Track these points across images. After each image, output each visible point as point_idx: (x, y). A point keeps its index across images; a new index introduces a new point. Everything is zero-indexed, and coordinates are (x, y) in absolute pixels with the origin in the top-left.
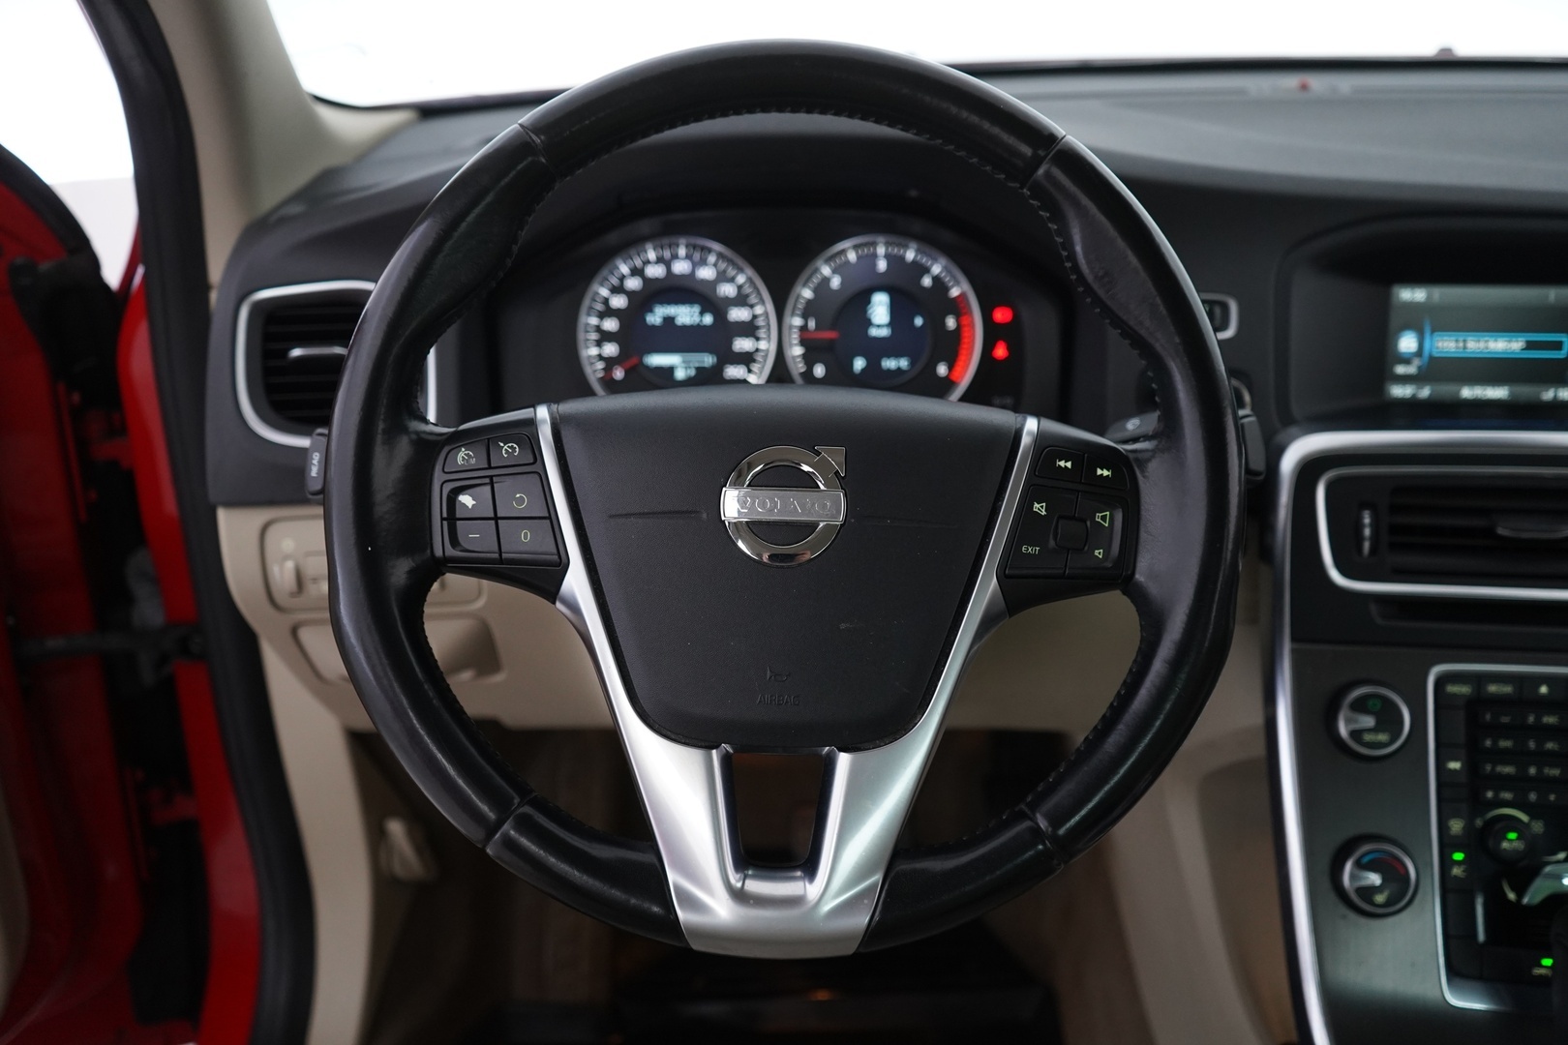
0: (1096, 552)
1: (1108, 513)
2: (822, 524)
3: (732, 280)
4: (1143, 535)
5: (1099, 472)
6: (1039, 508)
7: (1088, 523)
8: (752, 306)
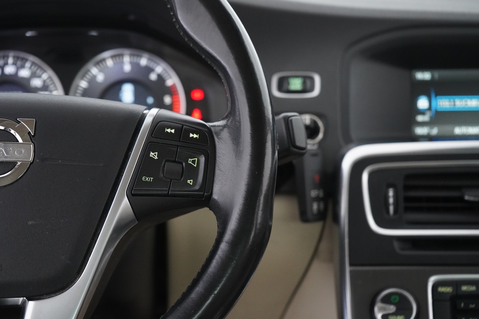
0: (189, 181)
1: (196, 159)
2: (19, 163)
3: (40, 77)
4: (217, 172)
5: (191, 135)
6: (154, 155)
7: (184, 164)
8: (51, 91)
